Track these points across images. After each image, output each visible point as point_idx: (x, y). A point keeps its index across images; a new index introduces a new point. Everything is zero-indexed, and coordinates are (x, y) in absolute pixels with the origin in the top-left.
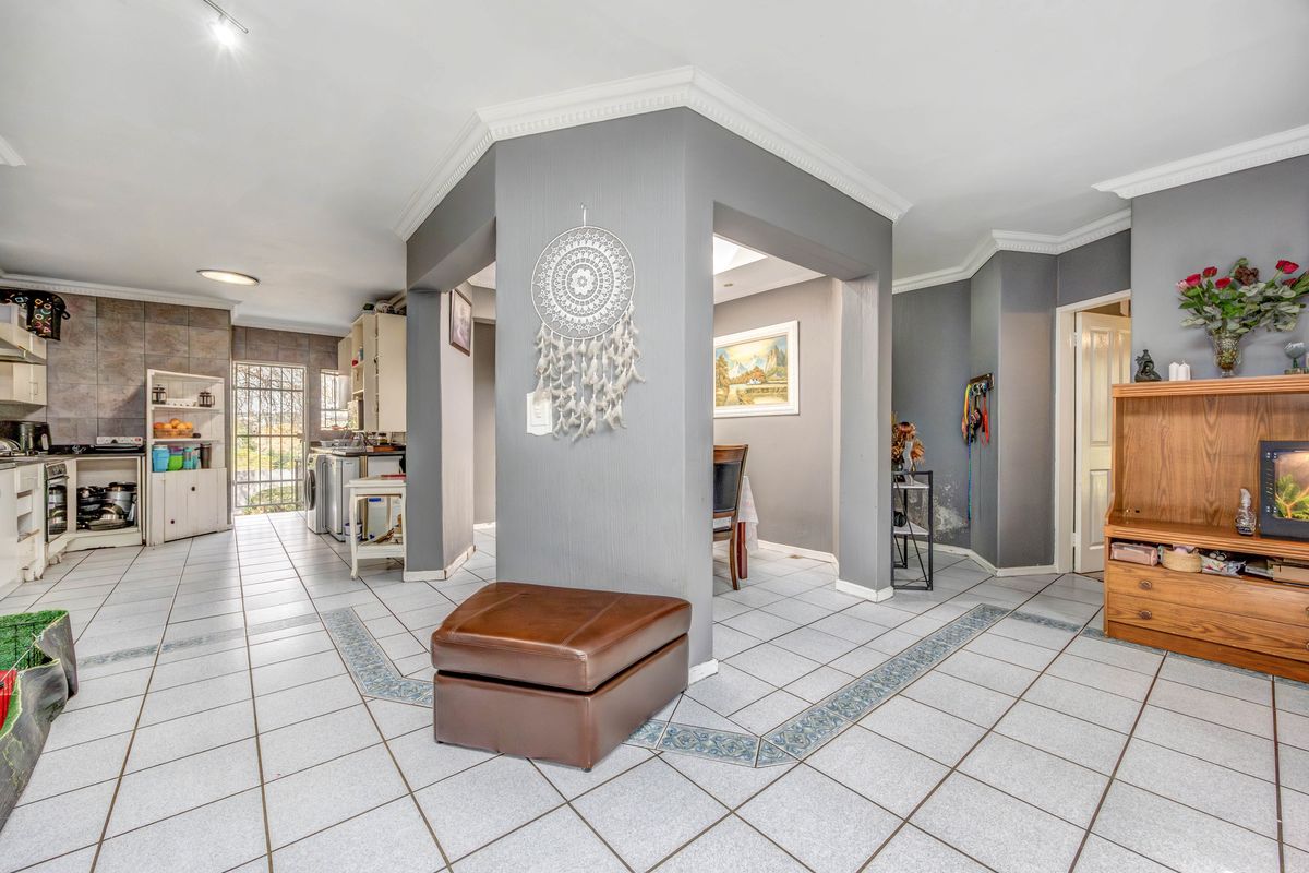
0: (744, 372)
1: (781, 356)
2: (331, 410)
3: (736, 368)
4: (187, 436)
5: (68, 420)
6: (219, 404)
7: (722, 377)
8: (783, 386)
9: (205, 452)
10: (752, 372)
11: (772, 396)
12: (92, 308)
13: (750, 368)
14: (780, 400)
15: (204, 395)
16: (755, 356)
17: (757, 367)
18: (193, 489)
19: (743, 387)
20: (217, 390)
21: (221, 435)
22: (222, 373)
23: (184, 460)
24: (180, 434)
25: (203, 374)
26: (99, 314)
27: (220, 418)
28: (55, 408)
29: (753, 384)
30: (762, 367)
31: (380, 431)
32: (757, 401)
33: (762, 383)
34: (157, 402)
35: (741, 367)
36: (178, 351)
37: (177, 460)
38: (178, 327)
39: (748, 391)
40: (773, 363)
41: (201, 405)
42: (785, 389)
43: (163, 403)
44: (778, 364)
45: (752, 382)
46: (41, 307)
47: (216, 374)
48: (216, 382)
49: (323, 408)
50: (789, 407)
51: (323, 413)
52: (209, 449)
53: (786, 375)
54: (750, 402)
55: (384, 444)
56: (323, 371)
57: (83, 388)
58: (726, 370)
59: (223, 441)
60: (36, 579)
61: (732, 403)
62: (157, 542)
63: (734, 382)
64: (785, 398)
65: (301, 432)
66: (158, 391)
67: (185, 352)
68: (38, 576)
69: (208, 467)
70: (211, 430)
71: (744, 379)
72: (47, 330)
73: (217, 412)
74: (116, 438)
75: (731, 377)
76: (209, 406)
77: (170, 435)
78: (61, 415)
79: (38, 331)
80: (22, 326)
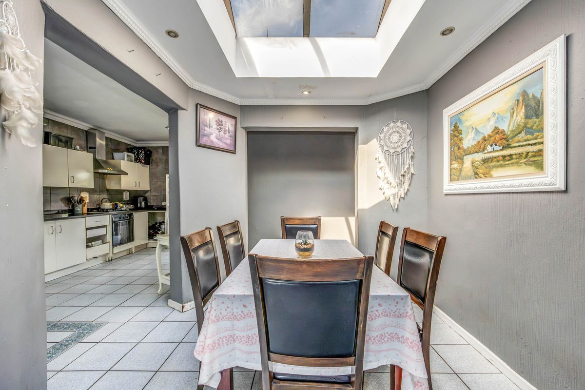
0: (480, 138)
1: (533, 103)
3: (471, 135)
5: (155, 196)
7: (456, 148)
8: (535, 148)
10: (490, 136)
11: (518, 164)
12: (161, 151)
13: (487, 131)
14: (532, 169)
16: (494, 114)
17: (496, 128)
19: (479, 157)
26: (163, 153)
28: (153, 191)
29: (491, 151)
30: (505, 127)
32: (496, 173)
33: (504, 148)
35: (477, 131)
39: (485, 161)
40: (520, 117)
42: (540, 153)
44: (527, 117)
45: (489, 148)
46: (141, 153)
50: (547, 180)
53: (541, 130)
54: (487, 175)
58: (461, 140)
61: (468, 178)
63: (468, 152)
64: (540, 166)
68: (110, 260)
71: (479, 148)
72: (143, 161)
75: (465, 147)
78: (154, 194)
79: (141, 162)
80: (131, 161)
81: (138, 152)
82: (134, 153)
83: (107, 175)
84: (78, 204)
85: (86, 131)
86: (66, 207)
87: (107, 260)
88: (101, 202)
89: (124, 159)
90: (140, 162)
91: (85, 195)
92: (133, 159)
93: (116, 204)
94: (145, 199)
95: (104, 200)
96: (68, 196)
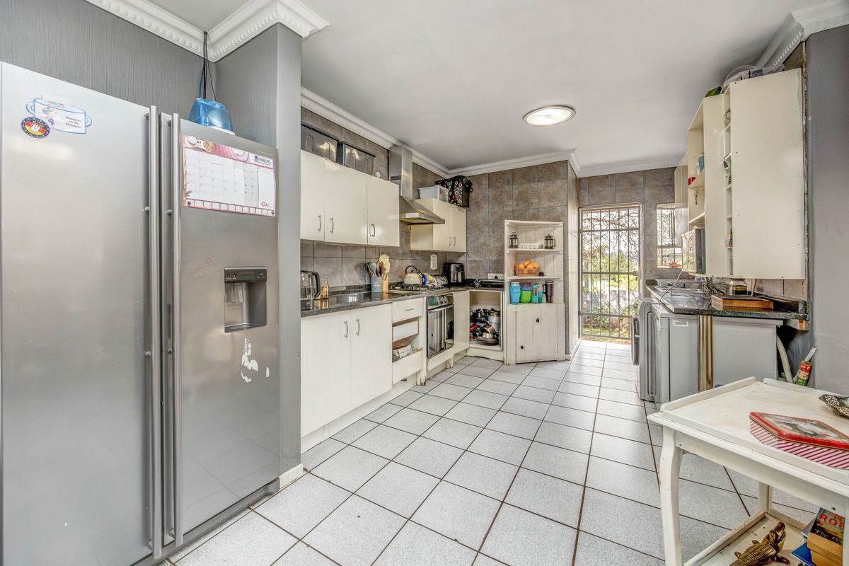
2: (669, 246)
4: (535, 274)
5: (475, 261)
6: (559, 247)
9: (549, 288)
12: (485, 182)
15: (549, 238)
18: (538, 321)
20: (557, 234)
21: (560, 274)
22: (563, 218)
23: (532, 295)
24: (530, 272)
25: (549, 220)
26: (490, 186)
27: (560, 258)
28: (470, 254)
31: (736, 275)
34: (512, 246)
36: (532, 204)
37: (527, 295)
38: (532, 185)
41: (546, 248)
43: (516, 247)
46: (457, 186)
47: (558, 219)
48: (557, 226)
49: (659, 244)
51: (659, 251)
52: (551, 286)
55: (741, 292)
56: (659, 206)
57: (482, 240)
59: (562, 279)
60: (421, 384)
62: (511, 363)
65: (637, 268)
66: (514, 237)
67: (536, 203)
68: (423, 382)
69: (551, 302)
70: (552, 270)
72: (460, 201)
73: (557, 252)
74: (497, 274)
76: (551, 248)
77: (523, 274)
78: (472, 259)
79: (457, 203)
80: (444, 200)
81: (453, 185)
82: (447, 187)
83: (412, 226)
84: (378, 275)
85: (388, 151)
86: (361, 279)
87: (419, 383)
88: (406, 272)
89: (436, 198)
90: (455, 202)
91: (385, 260)
92: (447, 198)
93: (424, 276)
94: (461, 268)
95: (410, 269)
96: (363, 261)
